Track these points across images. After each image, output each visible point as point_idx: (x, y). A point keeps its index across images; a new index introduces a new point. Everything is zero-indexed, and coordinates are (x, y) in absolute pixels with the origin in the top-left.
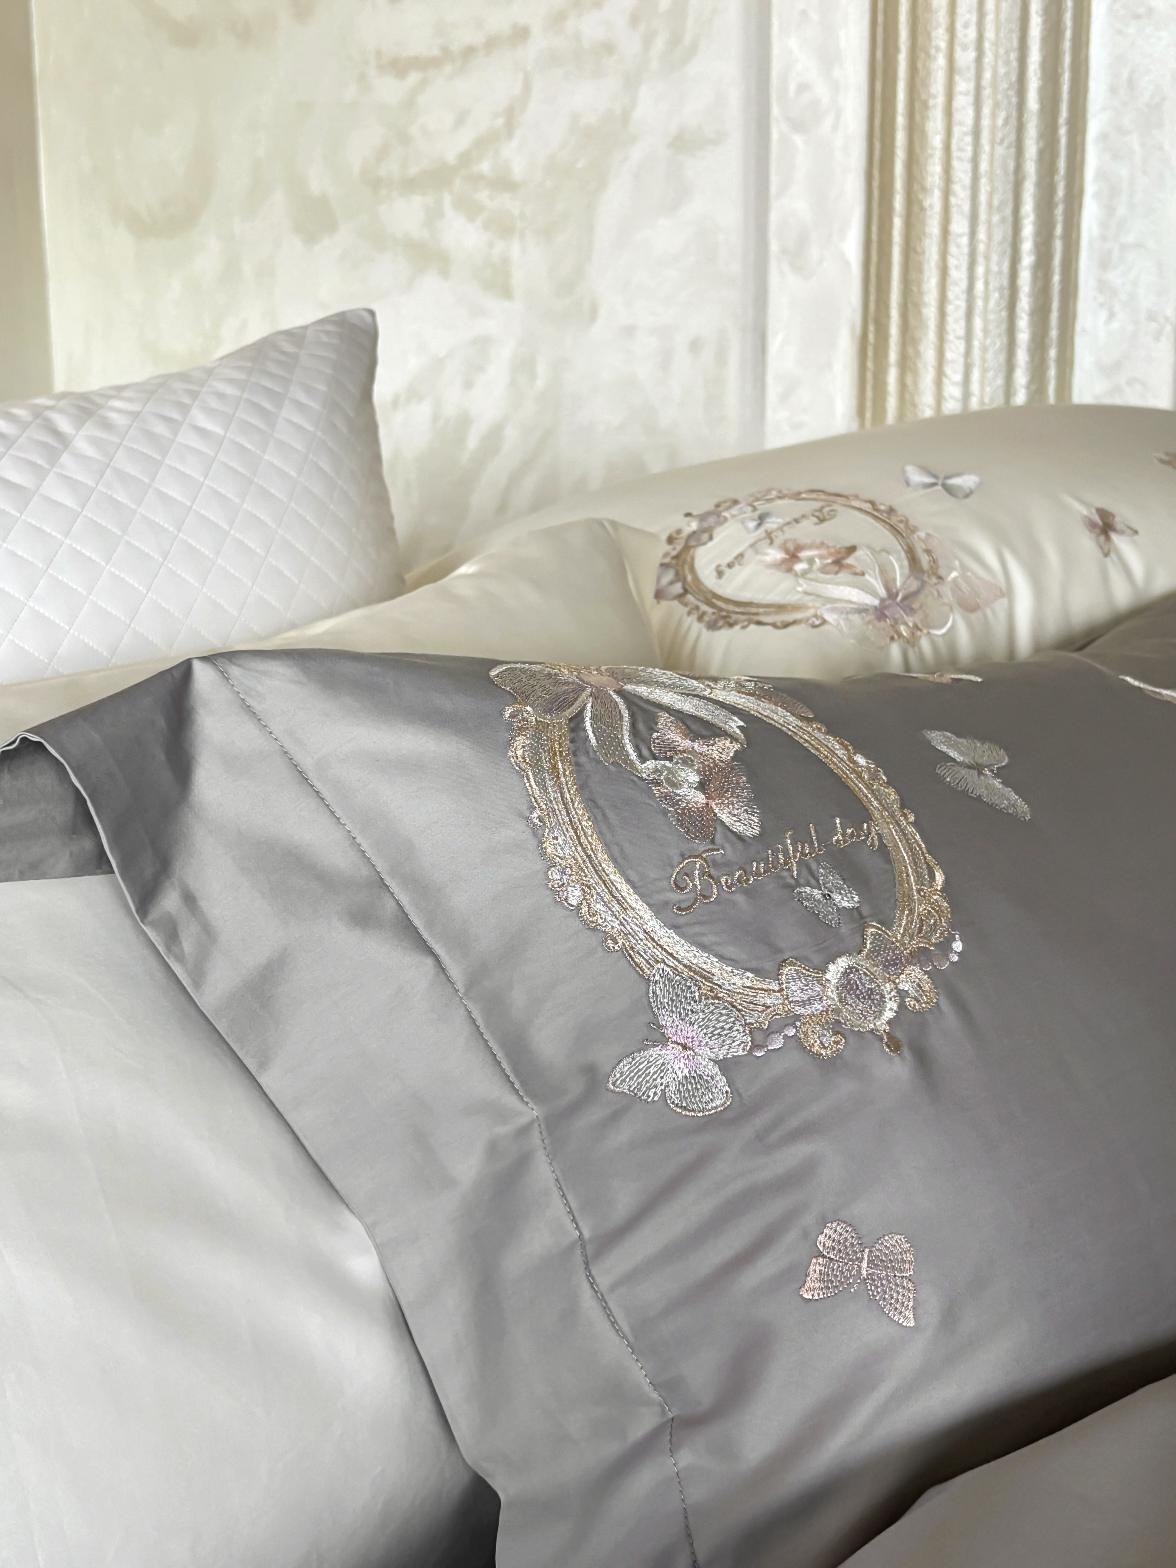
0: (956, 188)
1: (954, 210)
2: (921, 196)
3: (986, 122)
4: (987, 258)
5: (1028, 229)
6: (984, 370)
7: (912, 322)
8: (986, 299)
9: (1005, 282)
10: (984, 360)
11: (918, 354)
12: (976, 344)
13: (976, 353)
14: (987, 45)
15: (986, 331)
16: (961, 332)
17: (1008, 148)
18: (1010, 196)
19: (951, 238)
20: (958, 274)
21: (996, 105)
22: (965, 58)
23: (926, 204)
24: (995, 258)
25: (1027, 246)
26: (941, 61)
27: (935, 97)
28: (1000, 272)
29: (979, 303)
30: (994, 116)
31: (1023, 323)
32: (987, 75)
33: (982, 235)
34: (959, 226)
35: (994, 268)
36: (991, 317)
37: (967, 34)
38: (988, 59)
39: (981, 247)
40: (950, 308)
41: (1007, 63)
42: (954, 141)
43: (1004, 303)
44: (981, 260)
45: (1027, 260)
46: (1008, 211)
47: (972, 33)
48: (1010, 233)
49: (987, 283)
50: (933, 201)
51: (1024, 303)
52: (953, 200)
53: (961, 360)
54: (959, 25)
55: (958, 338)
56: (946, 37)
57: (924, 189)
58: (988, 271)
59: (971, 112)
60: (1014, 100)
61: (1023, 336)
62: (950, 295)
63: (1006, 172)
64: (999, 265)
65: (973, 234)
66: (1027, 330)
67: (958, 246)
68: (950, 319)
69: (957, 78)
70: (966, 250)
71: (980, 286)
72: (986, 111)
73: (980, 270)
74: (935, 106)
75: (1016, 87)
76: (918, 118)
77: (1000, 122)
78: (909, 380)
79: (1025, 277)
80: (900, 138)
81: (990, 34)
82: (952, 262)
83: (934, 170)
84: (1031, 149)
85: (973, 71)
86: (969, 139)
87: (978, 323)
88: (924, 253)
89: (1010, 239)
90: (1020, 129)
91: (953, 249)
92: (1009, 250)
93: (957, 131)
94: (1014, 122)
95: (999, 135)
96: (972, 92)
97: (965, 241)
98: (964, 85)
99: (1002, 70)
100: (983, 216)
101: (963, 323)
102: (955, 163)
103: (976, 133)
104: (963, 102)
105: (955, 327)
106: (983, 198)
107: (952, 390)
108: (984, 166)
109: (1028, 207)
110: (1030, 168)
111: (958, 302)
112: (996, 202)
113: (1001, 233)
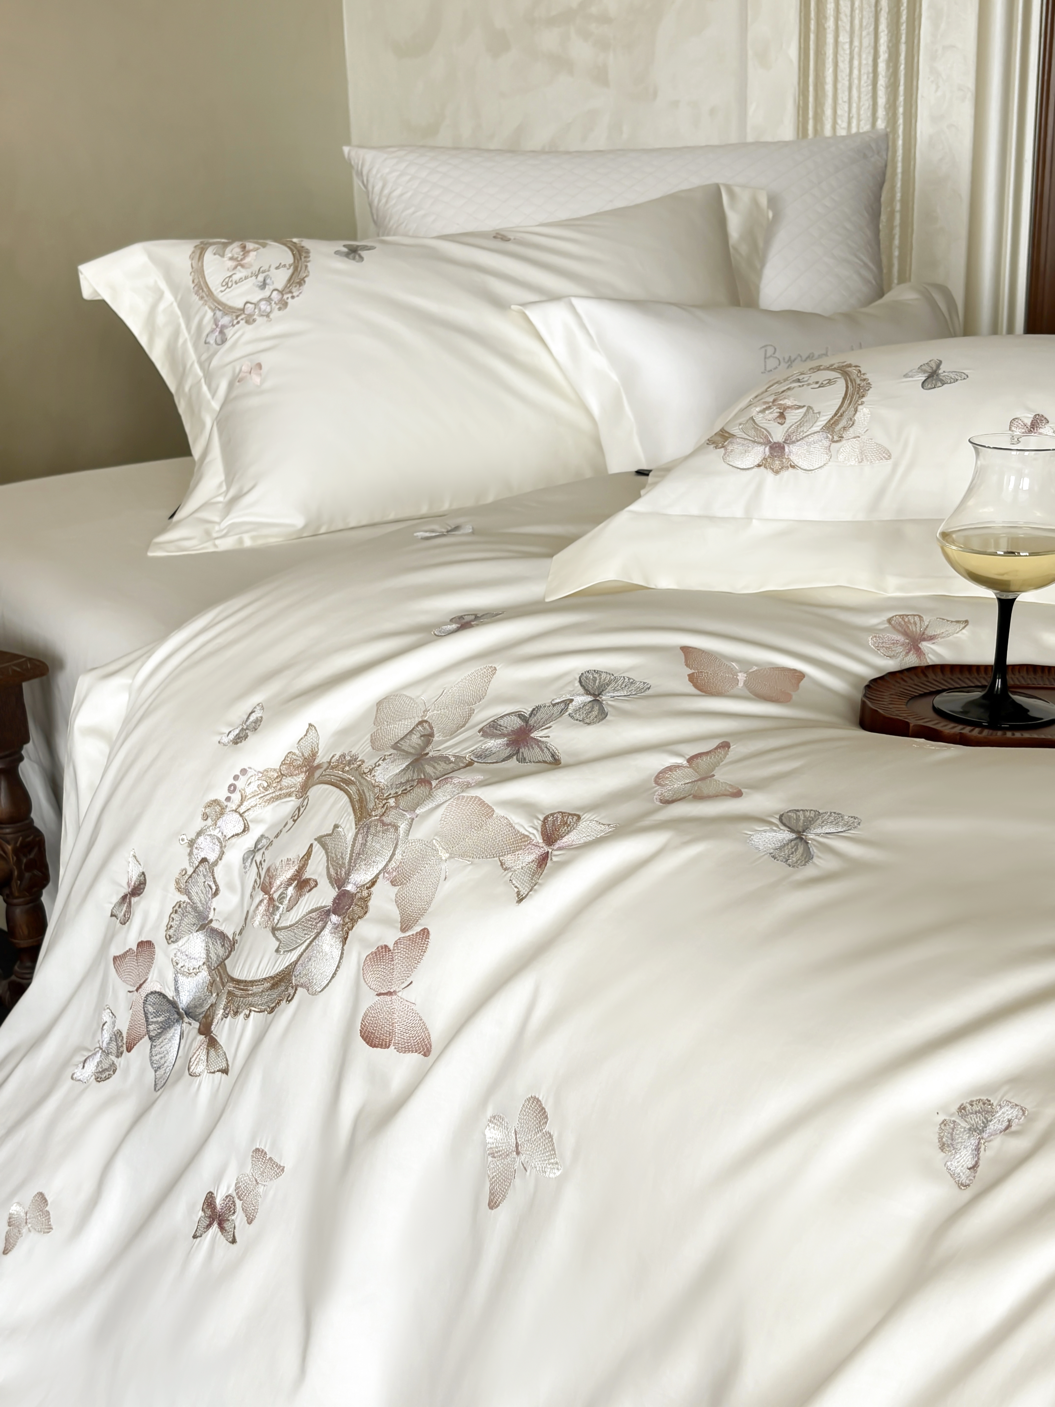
0: (842, 16)
1: (841, 29)
2: (824, 22)
4: (860, 56)
5: (884, 39)
7: (820, 94)
8: (860, 79)
9: (870, 69)
10: (859, 115)
13: (854, 110)
15: (859, 98)
16: (846, 99)
18: (872, 20)
19: (839, 45)
20: (844, 66)
23: (826, 26)
24: (864, 56)
25: (883, 48)
28: (867, 64)
29: (856, 82)
31: (881, 93)
33: (856, 43)
34: (844, 38)
35: (863, 60)
36: (863, 89)
39: (856, 50)
40: (839, 86)
43: (869, 82)
44: (856, 57)
45: (883, 56)
46: (872, 28)
48: (872, 41)
49: (860, 71)
50: (830, 24)
51: (882, 81)
52: (840, 23)
53: (846, 115)
55: (845, 102)
57: (825, 18)
58: (860, 64)
61: (882, 100)
62: (839, 78)
64: (867, 59)
65: (851, 42)
66: (884, 97)
67: (843, 49)
68: (839, 91)
70: (848, 52)
71: (856, 72)
73: (856, 63)
79: (882, 66)
82: (840, 59)
87: (855, 94)
88: (825, 54)
89: (872, 44)
91: (840, 51)
92: (872, 51)
97: (847, 46)
100: (857, 32)
101: (847, 93)
106: (857, 22)
109: (883, 27)
111: (844, 81)
112: (864, 24)
113: (868, 41)
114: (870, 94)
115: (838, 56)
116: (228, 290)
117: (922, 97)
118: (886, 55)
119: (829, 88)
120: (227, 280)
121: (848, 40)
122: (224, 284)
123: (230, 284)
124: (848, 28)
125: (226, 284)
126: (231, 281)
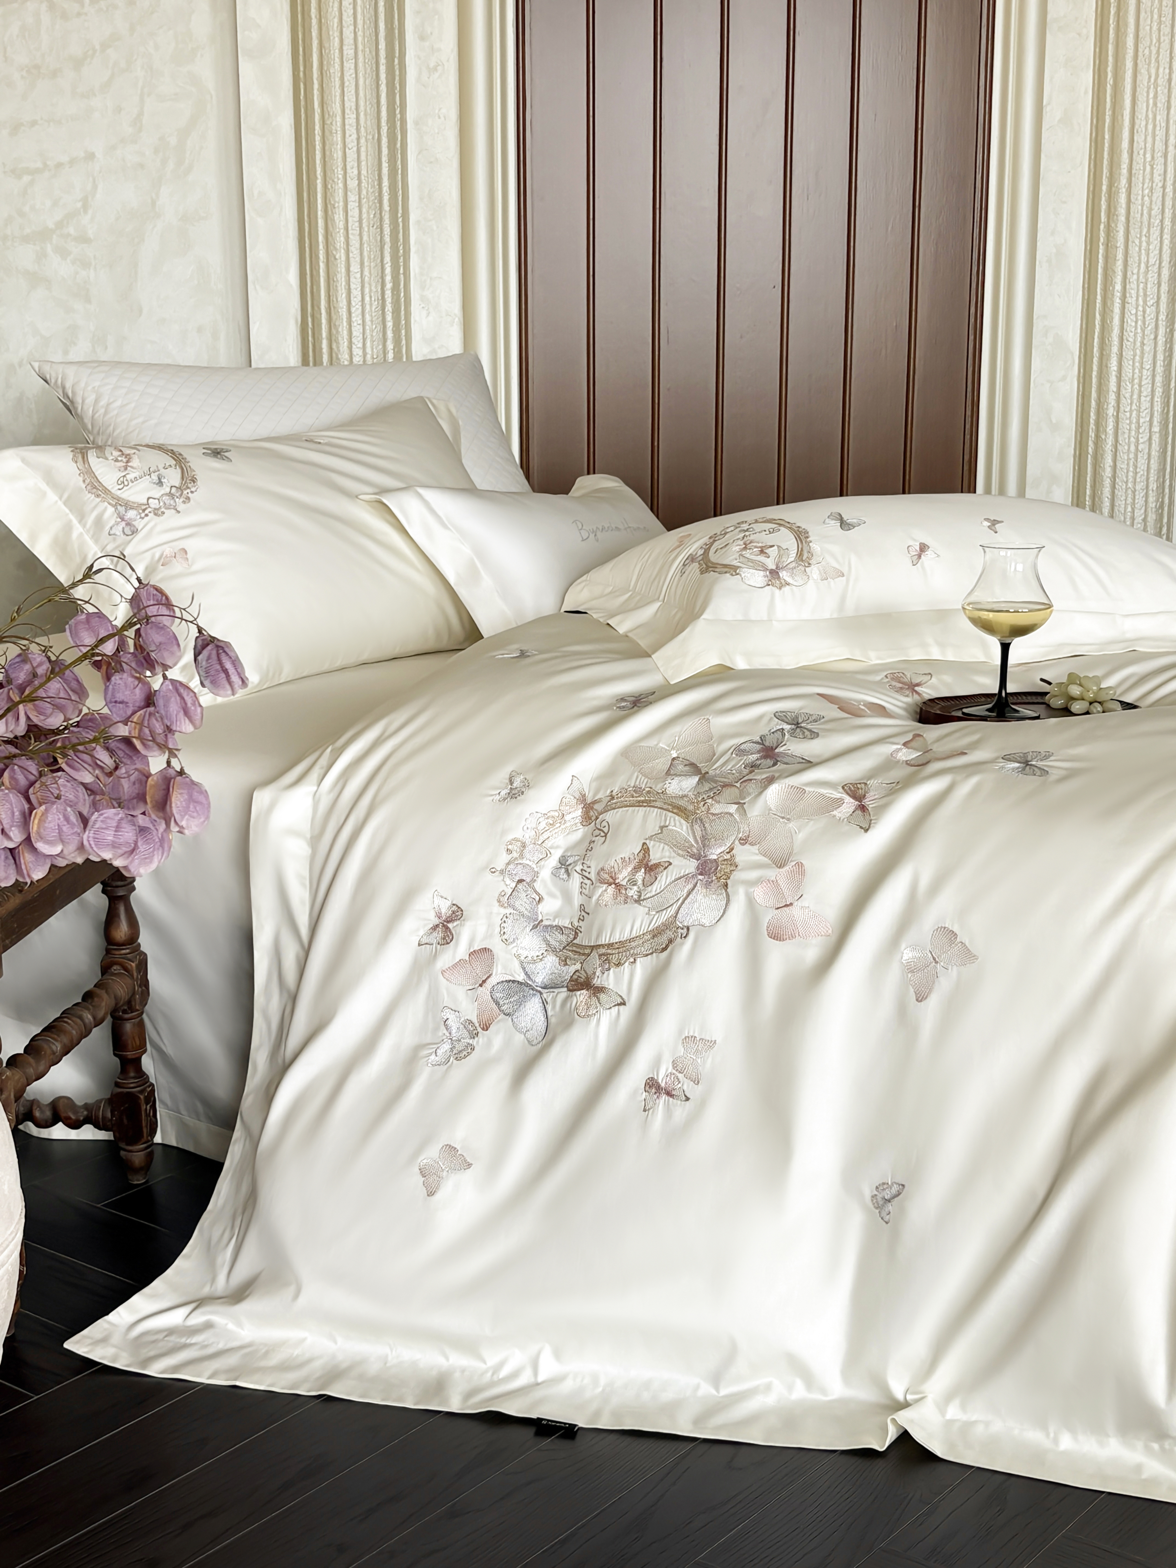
0: (351, 249)
1: (352, 260)
2: (334, 252)
3: (364, 216)
4: (370, 285)
5: (388, 270)
6: (372, 341)
7: (334, 317)
8: (371, 305)
10: (372, 336)
11: (338, 332)
12: (367, 327)
13: (368, 332)
14: (363, 178)
15: (372, 321)
16: (360, 322)
17: (376, 229)
18: (379, 253)
19: (351, 274)
20: (356, 293)
21: (369, 207)
22: (352, 184)
23: (337, 257)
25: (388, 278)
26: (341, 185)
27: (338, 203)
28: (377, 291)
29: (368, 307)
30: (368, 212)
31: (389, 317)
32: (364, 192)
33: (366, 273)
34: (355, 268)
35: (373, 288)
36: (373, 314)
37: (353, 172)
38: (364, 184)
40: (353, 310)
41: (373, 186)
42: (350, 225)
44: (367, 285)
45: (389, 286)
46: (379, 260)
47: (356, 172)
48: (380, 271)
49: (371, 297)
50: (341, 255)
51: (389, 307)
52: (351, 255)
53: (361, 335)
54: (348, 167)
56: (342, 172)
57: (336, 249)
58: (371, 290)
59: (357, 210)
60: (378, 205)
61: (390, 324)
62: (353, 303)
63: (376, 241)
64: (376, 288)
68: (353, 315)
69: (349, 193)
70: (360, 280)
71: (367, 299)
72: (364, 210)
73: (367, 290)
74: (338, 207)
75: (378, 198)
76: (330, 213)
77: (372, 216)
78: (334, 346)
79: (388, 293)
80: (321, 223)
81: (364, 172)
82: (353, 286)
83: (340, 240)
84: (387, 230)
85: (357, 189)
86: (357, 224)
87: (368, 317)
89: (380, 274)
90: (381, 219)
91: (352, 280)
92: (380, 280)
93: (350, 219)
94: (378, 216)
95: (372, 222)
96: (357, 201)
97: (358, 275)
98: (353, 198)
99: (371, 190)
100: (366, 264)
101: (360, 317)
102: (350, 236)
103: (360, 221)
104: (353, 205)
105: (356, 318)
106: (365, 254)
107: (357, 351)
108: (365, 238)
109: (387, 259)
110: (387, 239)
111: (357, 306)
112: (372, 257)
114: (381, 319)
115: (351, 284)
116: (125, 488)
117: (415, 321)
118: (391, 284)
119: (343, 312)
120: (122, 479)
121: (359, 270)
122: (119, 483)
123: (126, 483)
124: (358, 259)
125: (123, 483)
126: (127, 480)
